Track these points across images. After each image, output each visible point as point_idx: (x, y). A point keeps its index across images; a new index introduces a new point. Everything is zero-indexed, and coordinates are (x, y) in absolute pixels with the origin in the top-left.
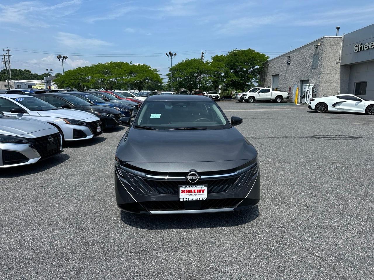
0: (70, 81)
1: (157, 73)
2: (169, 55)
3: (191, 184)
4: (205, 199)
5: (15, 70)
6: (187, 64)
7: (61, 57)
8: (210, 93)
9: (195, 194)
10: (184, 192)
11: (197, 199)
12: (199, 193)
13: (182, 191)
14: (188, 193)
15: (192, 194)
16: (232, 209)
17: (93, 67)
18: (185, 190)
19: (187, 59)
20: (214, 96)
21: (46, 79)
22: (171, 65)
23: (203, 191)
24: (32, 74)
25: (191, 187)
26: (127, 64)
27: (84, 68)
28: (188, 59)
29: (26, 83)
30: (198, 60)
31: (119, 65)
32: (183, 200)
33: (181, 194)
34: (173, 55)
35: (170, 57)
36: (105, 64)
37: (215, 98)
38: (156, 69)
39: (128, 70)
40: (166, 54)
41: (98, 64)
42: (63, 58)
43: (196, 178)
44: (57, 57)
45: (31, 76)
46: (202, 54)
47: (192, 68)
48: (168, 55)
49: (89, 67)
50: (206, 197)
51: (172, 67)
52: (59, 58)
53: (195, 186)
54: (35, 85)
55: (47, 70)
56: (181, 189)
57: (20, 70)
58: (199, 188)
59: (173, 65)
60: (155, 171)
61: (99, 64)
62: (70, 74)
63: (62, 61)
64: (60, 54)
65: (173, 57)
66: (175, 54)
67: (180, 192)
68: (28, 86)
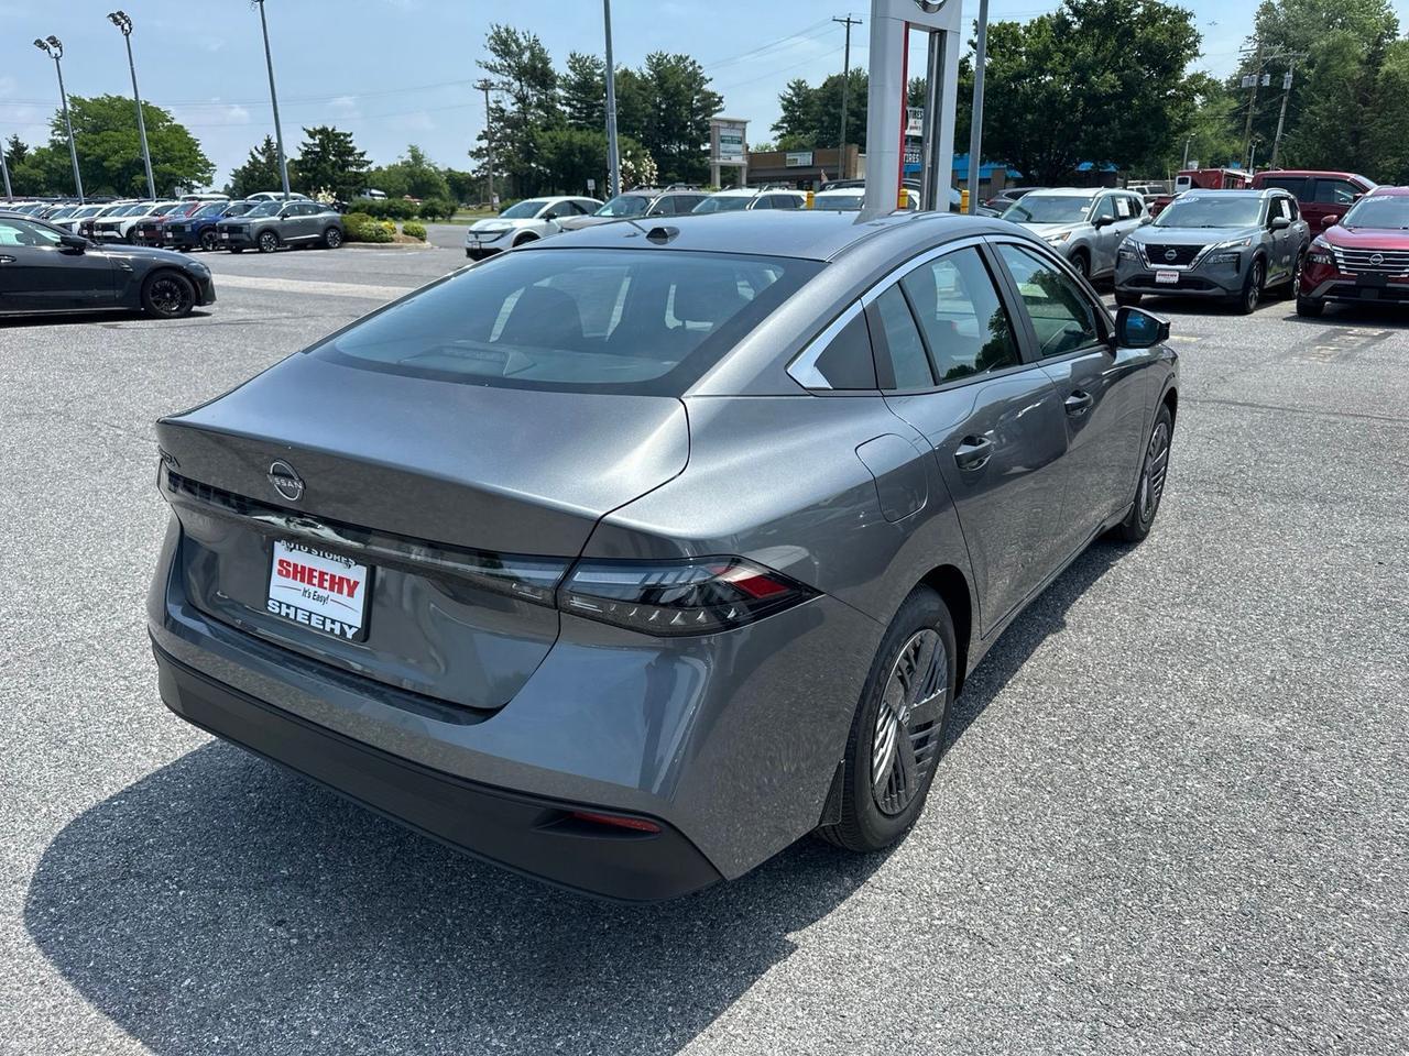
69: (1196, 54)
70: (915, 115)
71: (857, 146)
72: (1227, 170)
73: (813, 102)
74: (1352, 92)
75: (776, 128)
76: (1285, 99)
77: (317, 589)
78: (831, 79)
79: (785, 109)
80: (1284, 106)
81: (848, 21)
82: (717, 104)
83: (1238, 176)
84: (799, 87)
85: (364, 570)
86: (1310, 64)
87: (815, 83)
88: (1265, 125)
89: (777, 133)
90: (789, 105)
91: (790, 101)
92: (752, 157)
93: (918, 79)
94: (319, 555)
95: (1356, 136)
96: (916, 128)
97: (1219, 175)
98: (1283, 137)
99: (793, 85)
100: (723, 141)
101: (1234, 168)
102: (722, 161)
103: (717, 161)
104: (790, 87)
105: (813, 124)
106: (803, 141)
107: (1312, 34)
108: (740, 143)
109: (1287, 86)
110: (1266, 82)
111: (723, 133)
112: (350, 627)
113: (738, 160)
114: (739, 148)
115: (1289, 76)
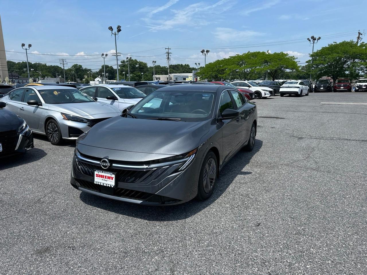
0: (209, 73)
1: (295, 60)
2: (312, 40)
3: (103, 170)
4: (113, 186)
5: (178, 65)
6: (332, 49)
7: (204, 51)
8: (360, 82)
9: (106, 179)
10: (98, 177)
11: (107, 185)
12: (109, 180)
13: (96, 174)
14: (101, 178)
15: (104, 179)
16: (139, 202)
17: (230, 59)
18: (98, 175)
19: (334, 42)
20: (365, 86)
21: (194, 72)
22: (313, 51)
23: (112, 178)
24: (190, 68)
25: (103, 172)
26: (264, 53)
27: (222, 60)
28: (336, 43)
29: (182, 76)
30: (349, 42)
31: (255, 55)
32: (96, 183)
33: (95, 177)
34: (316, 40)
35: (312, 42)
36: (243, 55)
37: (365, 87)
38: (294, 56)
39: (262, 59)
40: (308, 39)
41: (235, 55)
42: (206, 52)
43: (106, 165)
44: (201, 52)
45: (189, 69)
46: (359, 35)
47: (338, 53)
48: (310, 40)
49: (227, 59)
50: (114, 185)
51: (313, 53)
52: (203, 53)
53: (105, 172)
54: (188, 78)
55: (196, 64)
56: (96, 173)
57: (182, 65)
58: (109, 175)
59: (315, 51)
60: (87, 155)
61: (237, 55)
62: (210, 67)
63: (205, 55)
64: (203, 49)
65: (316, 41)
66: (319, 38)
67: (95, 175)
68: (184, 78)
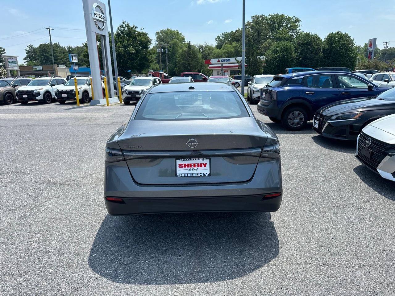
69: (151, 44)
70: (75, 56)
71: (57, 65)
72: (159, 72)
73: (37, 52)
74: (186, 54)
75: (25, 59)
76: (167, 55)
77: (193, 168)
78: (41, 45)
79: (27, 53)
80: (167, 57)
81: (49, 29)
82: (3, 51)
83: (162, 73)
84: (31, 47)
85: (208, 160)
86: (170, 47)
87: (36, 46)
88: (164, 61)
89: (26, 61)
90: (28, 52)
91: (28, 51)
92: (20, 67)
93: (69, 46)
94: (194, 160)
95: (189, 64)
96: (76, 60)
97: (158, 73)
98: (168, 64)
99: (29, 46)
100: (9, 63)
101: (161, 72)
102: (10, 69)
103: (8, 69)
104: (28, 47)
105: (38, 58)
106: (36, 63)
107: (169, 40)
108: (16, 63)
109: (167, 52)
110: (163, 51)
111: (9, 60)
112: (207, 173)
113: (16, 68)
114: (16, 65)
115: (167, 50)
